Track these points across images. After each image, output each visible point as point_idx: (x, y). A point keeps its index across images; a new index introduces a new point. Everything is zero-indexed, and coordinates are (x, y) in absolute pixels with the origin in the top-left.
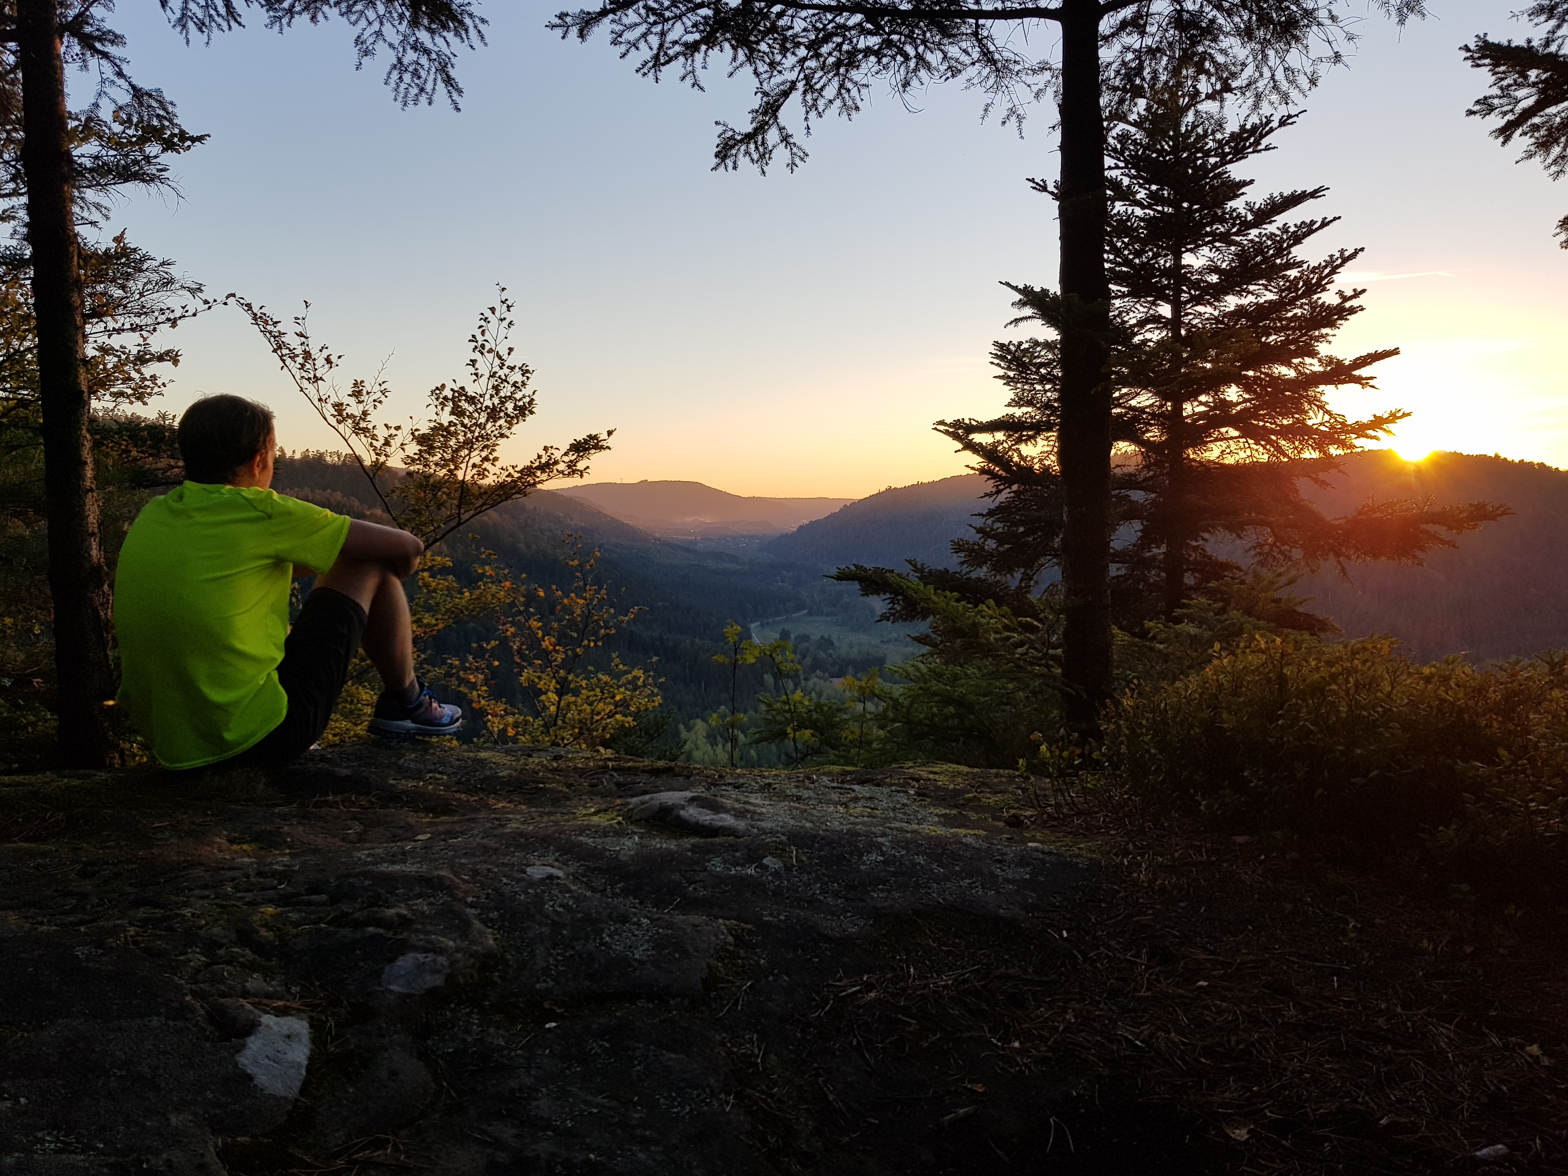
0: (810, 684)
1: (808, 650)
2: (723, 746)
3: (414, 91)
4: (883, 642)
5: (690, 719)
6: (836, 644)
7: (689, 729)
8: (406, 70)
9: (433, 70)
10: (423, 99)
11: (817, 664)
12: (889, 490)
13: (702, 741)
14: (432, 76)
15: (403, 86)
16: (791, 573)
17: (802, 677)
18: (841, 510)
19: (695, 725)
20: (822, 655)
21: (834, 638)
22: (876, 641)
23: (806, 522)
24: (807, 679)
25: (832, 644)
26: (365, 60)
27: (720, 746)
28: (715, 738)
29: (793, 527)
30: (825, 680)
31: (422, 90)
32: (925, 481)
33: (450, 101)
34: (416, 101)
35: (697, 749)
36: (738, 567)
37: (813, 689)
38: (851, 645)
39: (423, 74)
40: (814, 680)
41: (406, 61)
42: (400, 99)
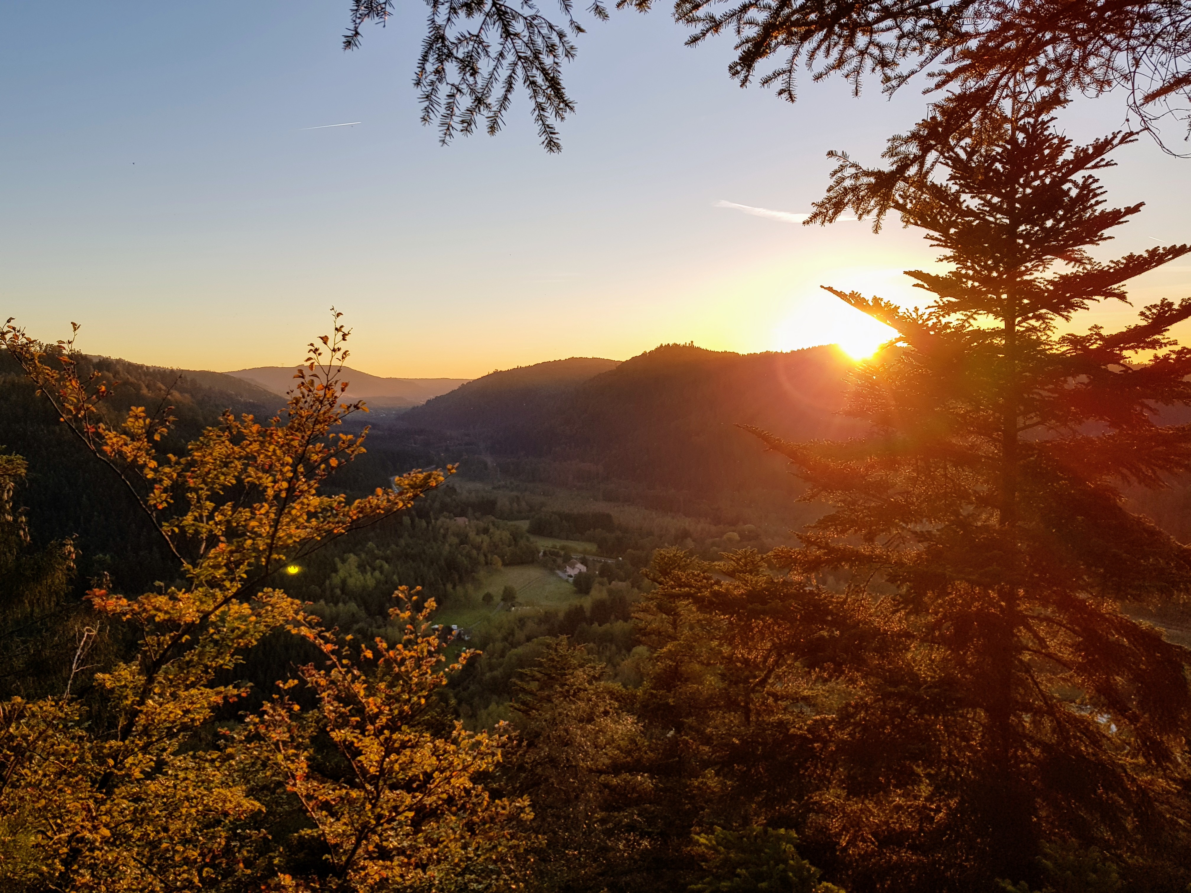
0: (439, 522)
1: (437, 496)
2: (372, 574)
3: (465, 102)
4: (494, 488)
5: (344, 552)
6: (459, 490)
7: (344, 561)
8: (450, 55)
9: (511, 57)
10: (481, 120)
11: (444, 507)
12: (496, 373)
13: (354, 570)
14: (503, 73)
15: (444, 90)
16: (422, 437)
17: (432, 517)
18: (460, 388)
19: (348, 558)
20: (448, 500)
21: (457, 486)
22: (489, 488)
23: (432, 397)
24: (437, 519)
25: (455, 490)
26: (368, 25)
27: (369, 574)
28: (365, 568)
29: (423, 402)
30: (451, 519)
31: (479, 101)
32: (523, 366)
33: (537, 127)
34: (468, 124)
35: (351, 576)
36: (379, 433)
37: (441, 527)
38: (470, 491)
39: (484, 65)
40: (442, 519)
41: (451, 34)
42: (436, 119)
